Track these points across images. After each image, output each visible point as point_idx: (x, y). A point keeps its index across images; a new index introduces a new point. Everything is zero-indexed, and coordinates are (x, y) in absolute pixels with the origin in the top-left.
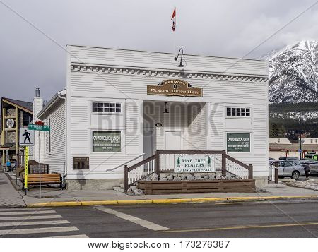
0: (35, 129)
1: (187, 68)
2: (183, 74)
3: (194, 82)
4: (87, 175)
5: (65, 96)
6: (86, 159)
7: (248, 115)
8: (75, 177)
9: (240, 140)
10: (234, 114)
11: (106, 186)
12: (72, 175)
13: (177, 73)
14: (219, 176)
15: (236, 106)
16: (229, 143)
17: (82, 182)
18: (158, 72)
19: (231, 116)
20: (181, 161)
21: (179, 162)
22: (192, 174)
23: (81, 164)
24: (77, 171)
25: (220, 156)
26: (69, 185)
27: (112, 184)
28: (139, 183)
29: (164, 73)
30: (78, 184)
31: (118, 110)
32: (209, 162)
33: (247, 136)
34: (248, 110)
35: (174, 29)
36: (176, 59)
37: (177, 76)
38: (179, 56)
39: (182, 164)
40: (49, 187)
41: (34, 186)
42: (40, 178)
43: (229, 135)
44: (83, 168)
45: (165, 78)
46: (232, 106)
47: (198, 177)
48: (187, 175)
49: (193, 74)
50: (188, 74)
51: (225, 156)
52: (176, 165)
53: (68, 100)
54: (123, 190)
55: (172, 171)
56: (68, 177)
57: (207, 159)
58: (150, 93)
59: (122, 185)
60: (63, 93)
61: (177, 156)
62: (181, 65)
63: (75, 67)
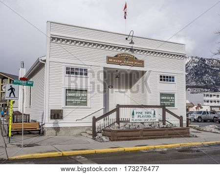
1: (135, 46)
2: (132, 50)
3: (139, 56)
4: (61, 124)
5: (45, 61)
6: (61, 111)
7: (173, 81)
8: (51, 125)
9: (168, 98)
10: (164, 80)
11: (76, 132)
12: (49, 124)
13: (127, 49)
14: (161, 125)
15: (166, 75)
16: (161, 100)
17: (57, 129)
18: (115, 47)
19: (163, 82)
20: (135, 113)
21: (133, 114)
22: (143, 123)
23: (56, 115)
24: (53, 121)
26: (47, 133)
27: (80, 131)
29: (119, 48)
30: (54, 131)
31: (86, 74)
32: (154, 114)
33: (173, 95)
34: (173, 77)
35: (125, 18)
36: (127, 39)
37: (127, 51)
38: (129, 37)
39: (136, 115)
40: (30, 133)
41: (17, 133)
42: (23, 126)
43: (162, 95)
44: (58, 118)
45: (119, 52)
46: (163, 74)
47: (147, 125)
48: (139, 124)
49: (139, 50)
50: (135, 50)
51: (165, 110)
52: (131, 116)
53: (47, 64)
54: (91, 137)
55: (128, 121)
56: (46, 126)
57: (153, 112)
58: (108, 63)
60: (43, 59)
61: (132, 109)
62: (132, 43)
63: (54, 38)
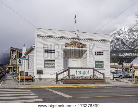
0: (23, 59)
1: (80, 37)
2: (79, 39)
3: (83, 42)
4: (42, 76)
5: (34, 47)
6: (42, 70)
7: (103, 54)
8: (38, 77)
9: (100, 64)
10: (97, 54)
11: (49, 80)
12: (36, 76)
13: (76, 39)
14: (92, 77)
15: (98, 51)
16: (96, 65)
17: (40, 79)
18: (69, 38)
19: (96, 55)
20: (78, 71)
21: (77, 72)
22: (82, 76)
23: (40, 72)
24: (39, 75)
25: (92, 70)
26: (36, 81)
27: (52, 80)
28: (62, 80)
29: (72, 39)
30: (39, 80)
31: (54, 52)
32: (88, 72)
33: (103, 62)
34: (103, 53)
35: (75, 23)
36: (76, 34)
37: (76, 40)
38: (77, 33)
39: (78, 73)
40: (28, 81)
41: (22, 80)
42: (24, 77)
43: (96, 62)
44: (41, 74)
45: (72, 40)
46: (97, 51)
47: (84, 77)
48: (80, 77)
49: (82, 39)
50: (80, 39)
51: (94, 70)
52: (76, 73)
53: (35, 48)
54: (56, 82)
55: (74, 75)
56: (35, 77)
57: (87, 71)
58: (66, 46)
59: (56, 81)
60: (34, 46)
61: (76, 69)
62: (78, 36)
63: (38, 36)
